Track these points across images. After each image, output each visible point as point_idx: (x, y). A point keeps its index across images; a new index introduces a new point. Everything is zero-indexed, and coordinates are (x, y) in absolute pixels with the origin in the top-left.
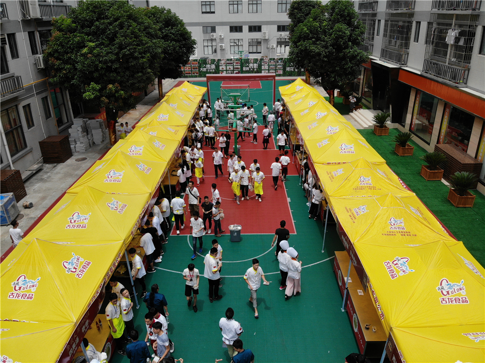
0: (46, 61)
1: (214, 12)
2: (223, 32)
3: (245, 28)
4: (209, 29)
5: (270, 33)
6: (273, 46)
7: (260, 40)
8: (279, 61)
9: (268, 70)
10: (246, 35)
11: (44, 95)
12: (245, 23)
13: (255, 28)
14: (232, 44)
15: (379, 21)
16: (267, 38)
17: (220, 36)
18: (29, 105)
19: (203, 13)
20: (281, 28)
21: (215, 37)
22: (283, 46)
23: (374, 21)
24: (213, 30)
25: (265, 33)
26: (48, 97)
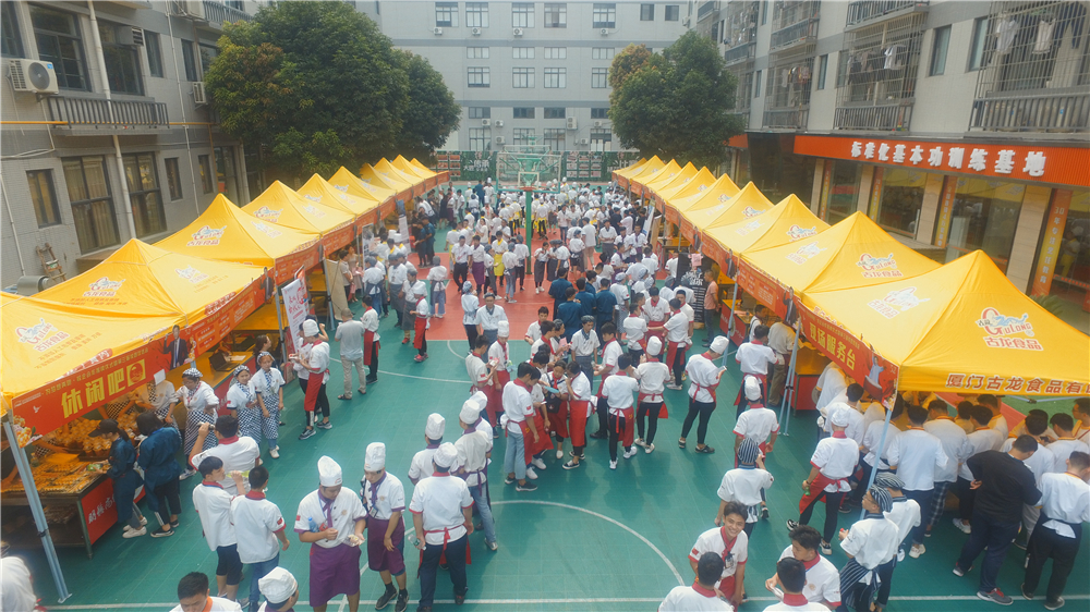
0: (210, 94)
1: (488, 86)
2: (502, 116)
3: (539, 112)
4: (480, 113)
5: (580, 118)
6: (584, 141)
7: (562, 131)
8: (596, 157)
9: (578, 170)
10: (540, 123)
11: (202, 151)
12: (539, 103)
13: (556, 112)
14: (518, 137)
15: (759, 72)
16: (574, 127)
17: (498, 123)
18: (175, 159)
19: (470, 85)
20: (598, 113)
21: (488, 124)
22: (601, 141)
23: (751, 75)
24: (486, 113)
25: (571, 120)
26: (210, 158)
